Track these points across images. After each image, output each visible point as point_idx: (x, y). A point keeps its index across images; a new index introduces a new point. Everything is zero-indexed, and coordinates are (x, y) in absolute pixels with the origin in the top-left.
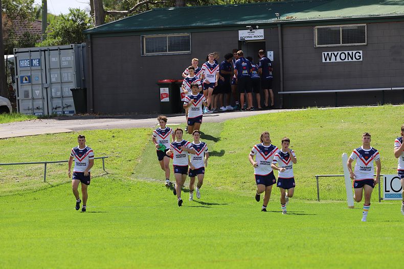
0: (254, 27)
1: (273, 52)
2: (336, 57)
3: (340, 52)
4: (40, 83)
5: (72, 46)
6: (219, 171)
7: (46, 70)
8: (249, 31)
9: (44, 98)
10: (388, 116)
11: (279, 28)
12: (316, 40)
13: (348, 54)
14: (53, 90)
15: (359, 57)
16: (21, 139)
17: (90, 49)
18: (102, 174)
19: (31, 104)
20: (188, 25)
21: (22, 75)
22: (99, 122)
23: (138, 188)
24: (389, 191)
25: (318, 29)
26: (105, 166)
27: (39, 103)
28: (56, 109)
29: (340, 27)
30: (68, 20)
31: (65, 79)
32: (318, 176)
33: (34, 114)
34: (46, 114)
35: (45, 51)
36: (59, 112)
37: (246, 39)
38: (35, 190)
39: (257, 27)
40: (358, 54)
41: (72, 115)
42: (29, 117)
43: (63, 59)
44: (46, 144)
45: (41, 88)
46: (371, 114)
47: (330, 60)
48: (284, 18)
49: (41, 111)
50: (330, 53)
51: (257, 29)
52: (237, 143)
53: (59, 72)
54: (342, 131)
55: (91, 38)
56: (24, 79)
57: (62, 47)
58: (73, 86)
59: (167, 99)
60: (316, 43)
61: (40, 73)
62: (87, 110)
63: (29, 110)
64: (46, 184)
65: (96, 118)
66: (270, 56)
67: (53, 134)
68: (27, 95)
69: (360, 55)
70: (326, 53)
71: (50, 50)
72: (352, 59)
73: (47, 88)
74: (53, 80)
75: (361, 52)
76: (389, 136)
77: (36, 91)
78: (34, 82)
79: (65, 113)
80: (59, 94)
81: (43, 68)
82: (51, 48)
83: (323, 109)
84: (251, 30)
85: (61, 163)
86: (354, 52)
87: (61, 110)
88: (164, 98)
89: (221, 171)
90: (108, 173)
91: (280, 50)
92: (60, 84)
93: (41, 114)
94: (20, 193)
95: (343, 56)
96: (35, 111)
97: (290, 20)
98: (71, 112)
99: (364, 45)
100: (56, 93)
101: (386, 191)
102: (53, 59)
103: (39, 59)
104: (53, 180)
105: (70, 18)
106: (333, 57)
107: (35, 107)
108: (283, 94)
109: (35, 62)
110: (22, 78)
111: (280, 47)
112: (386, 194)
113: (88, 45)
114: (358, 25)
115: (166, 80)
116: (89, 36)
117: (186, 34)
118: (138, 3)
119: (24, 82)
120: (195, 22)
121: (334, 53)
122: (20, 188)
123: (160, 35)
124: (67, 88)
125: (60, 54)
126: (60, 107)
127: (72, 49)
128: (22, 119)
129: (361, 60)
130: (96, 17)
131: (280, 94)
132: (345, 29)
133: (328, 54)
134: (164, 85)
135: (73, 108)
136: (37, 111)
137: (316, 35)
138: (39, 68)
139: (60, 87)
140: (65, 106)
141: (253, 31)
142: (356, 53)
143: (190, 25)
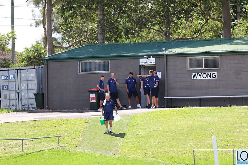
0: (149, 57)
1: (160, 72)
2: (200, 76)
3: (203, 73)
4: (15, 89)
5: (35, 67)
6: (130, 146)
7: (18, 82)
8: (146, 59)
9: (16, 99)
10: (235, 113)
11: (165, 58)
12: (188, 65)
13: (208, 74)
14: (22, 94)
15: (215, 77)
16: (6, 124)
17: (46, 69)
18: (57, 147)
19: (8, 102)
20: (108, 55)
21: (3, 85)
22: (52, 115)
23: (81, 156)
24: (239, 160)
25: (189, 58)
26: (59, 142)
27: (13, 102)
28: (24, 106)
29: (203, 57)
30: (31, 51)
31: (30, 88)
32: (194, 150)
33: (10, 109)
34: (18, 109)
35: (17, 70)
36: (26, 107)
37: (144, 64)
38: (16, 156)
39: (151, 57)
40: (214, 74)
41: (34, 110)
42: (8, 111)
43: (29, 75)
44: (22, 128)
45: (15, 93)
46: (225, 112)
47: (196, 78)
48: (168, 52)
49: (15, 107)
50: (196, 74)
51: (151, 58)
52: (141, 129)
53: (26, 83)
54: (207, 122)
55: (47, 62)
56: (4, 87)
57: (28, 67)
58: (35, 92)
59: (94, 101)
60: (188, 67)
61: (14, 84)
62: (44, 107)
63: (7, 106)
64: (23, 152)
65: (50, 112)
66: (159, 75)
67: (26, 121)
68: (6, 97)
69: (215, 75)
70: (194, 74)
71: (21, 69)
72: (210, 78)
73: (18, 93)
74: (23, 88)
75: (216, 73)
76: (236, 126)
77: (12, 95)
78: (10, 89)
79: (30, 108)
80: (26, 97)
81: (17, 80)
82: (21, 68)
83: (194, 108)
84: (147, 59)
85: (32, 140)
86: (212, 73)
87: (27, 106)
88: (92, 100)
89: (132, 146)
90: (61, 146)
91: (166, 71)
92: (27, 91)
93: (15, 109)
94: (7, 158)
95: (205, 76)
96: (11, 107)
97: (172, 53)
98: (34, 108)
99: (218, 69)
100: (24, 96)
101: (237, 160)
102: (23, 75)
103: (14, 75)
104: (27, 150)
105: (32, 50)
106: (198, 76)
107: (11, 105)
108: (167, 99)
109: (11, 77)
110: (3, 86)
111: (166, 69)
112: (237, 162)
113: (45, 66)
114: (214, 56)
115: (93, 89)
116: (46, 61)
117: (107, 61)
118: (75, 41)
119: (4, 89)
120: (113, 53)
121: (199, 74)
122: (7, 155)
123: (90, 61)
124: (31, 93)
125: (27, 72)
126: (26, 105)
127: (35, 69)
128: (3, 112)
129: (216, 78)
130: (49, 49)
131: (165, 98)
132: (206, 58)
133: (195, 74)
134: (93, 92)
135: (35, 106)
136: (12, 107)
137: (188, 62)
138: (14, 80)
139: (27, 92)
140: (30, 104)
141: (149, 59)
142: (213, 73)
143: (109, 55)
